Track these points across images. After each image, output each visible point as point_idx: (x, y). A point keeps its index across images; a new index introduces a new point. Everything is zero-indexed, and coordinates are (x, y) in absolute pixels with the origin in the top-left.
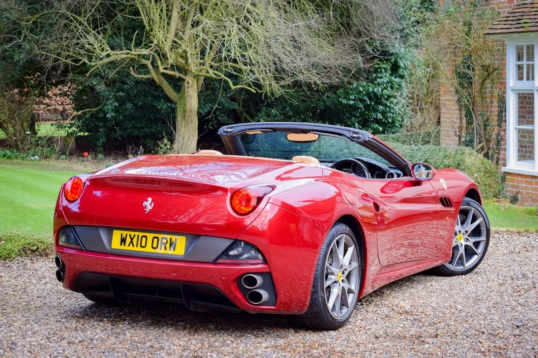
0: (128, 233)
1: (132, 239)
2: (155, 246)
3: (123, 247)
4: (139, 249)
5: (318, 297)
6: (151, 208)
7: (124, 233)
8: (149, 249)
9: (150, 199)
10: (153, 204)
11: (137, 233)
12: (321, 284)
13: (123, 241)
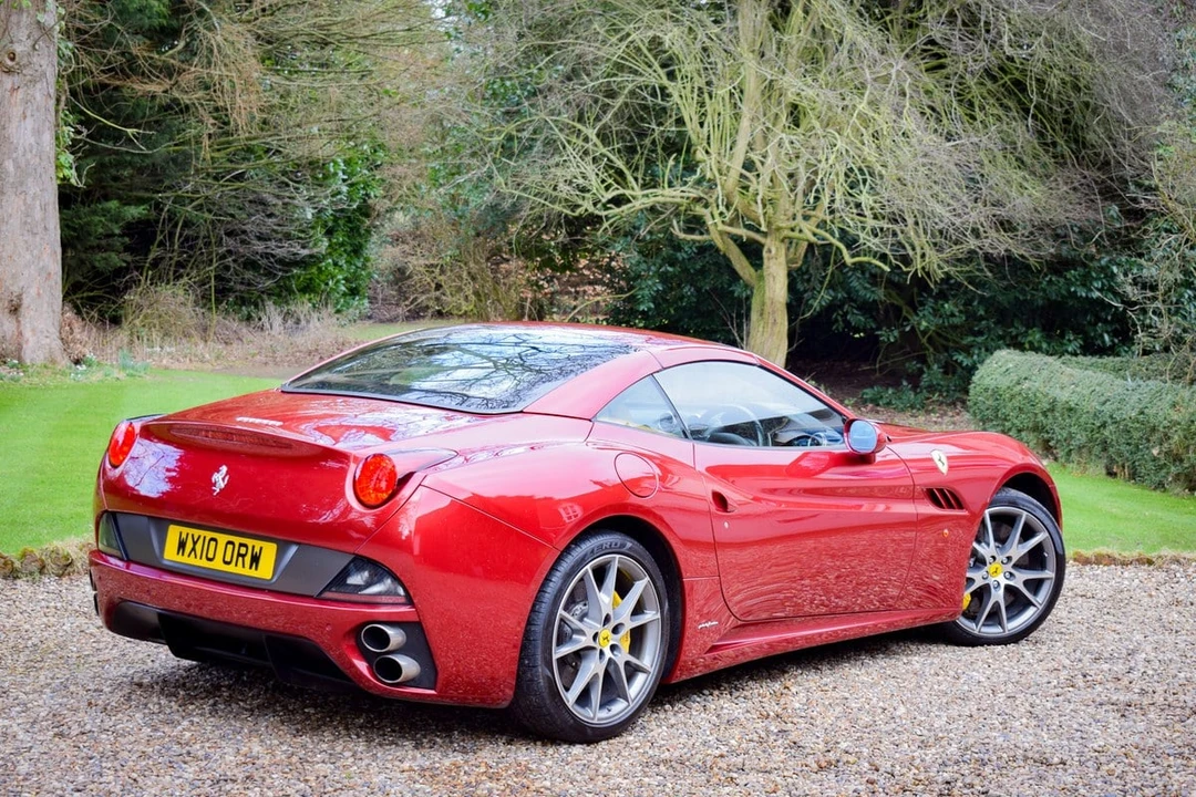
0: (191, 531)
1: (195, 543)
2: (228, 559)
3: (180, 558)
4: (204, 563)
5: (538, 676)
6: (223, 486)
7: (185, 530)
8: (218, 565)
9: (224, 469)
10: (227, 478)
11: (203, 533)
12: (544, 652)
13: (182, 545)
